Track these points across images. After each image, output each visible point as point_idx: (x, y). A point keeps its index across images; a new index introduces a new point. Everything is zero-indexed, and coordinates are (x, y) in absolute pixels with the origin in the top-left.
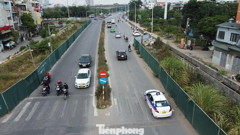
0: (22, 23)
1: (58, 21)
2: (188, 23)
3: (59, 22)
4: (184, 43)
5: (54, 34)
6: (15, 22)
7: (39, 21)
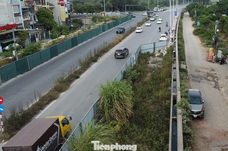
0: (37, 20)
4: (213, 54)
5: (64, 36)
6: (26, 19)
7: (63, 17)
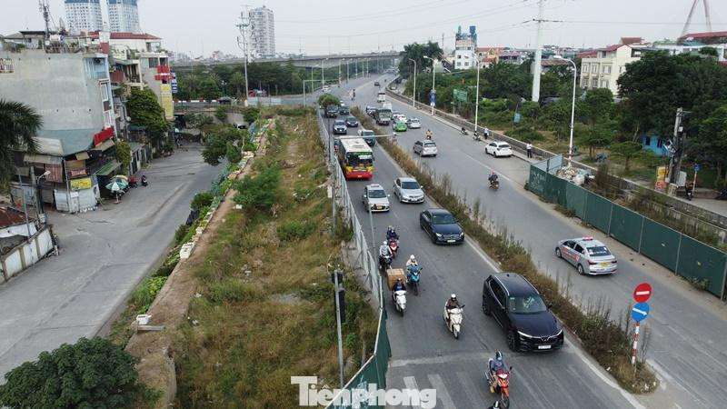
1: (213, 109)
2: (678, 121)
3: (218, 112)
4: (667, 180)
5: (249, 153)
6: (117, 116)
7: (168, 111)
